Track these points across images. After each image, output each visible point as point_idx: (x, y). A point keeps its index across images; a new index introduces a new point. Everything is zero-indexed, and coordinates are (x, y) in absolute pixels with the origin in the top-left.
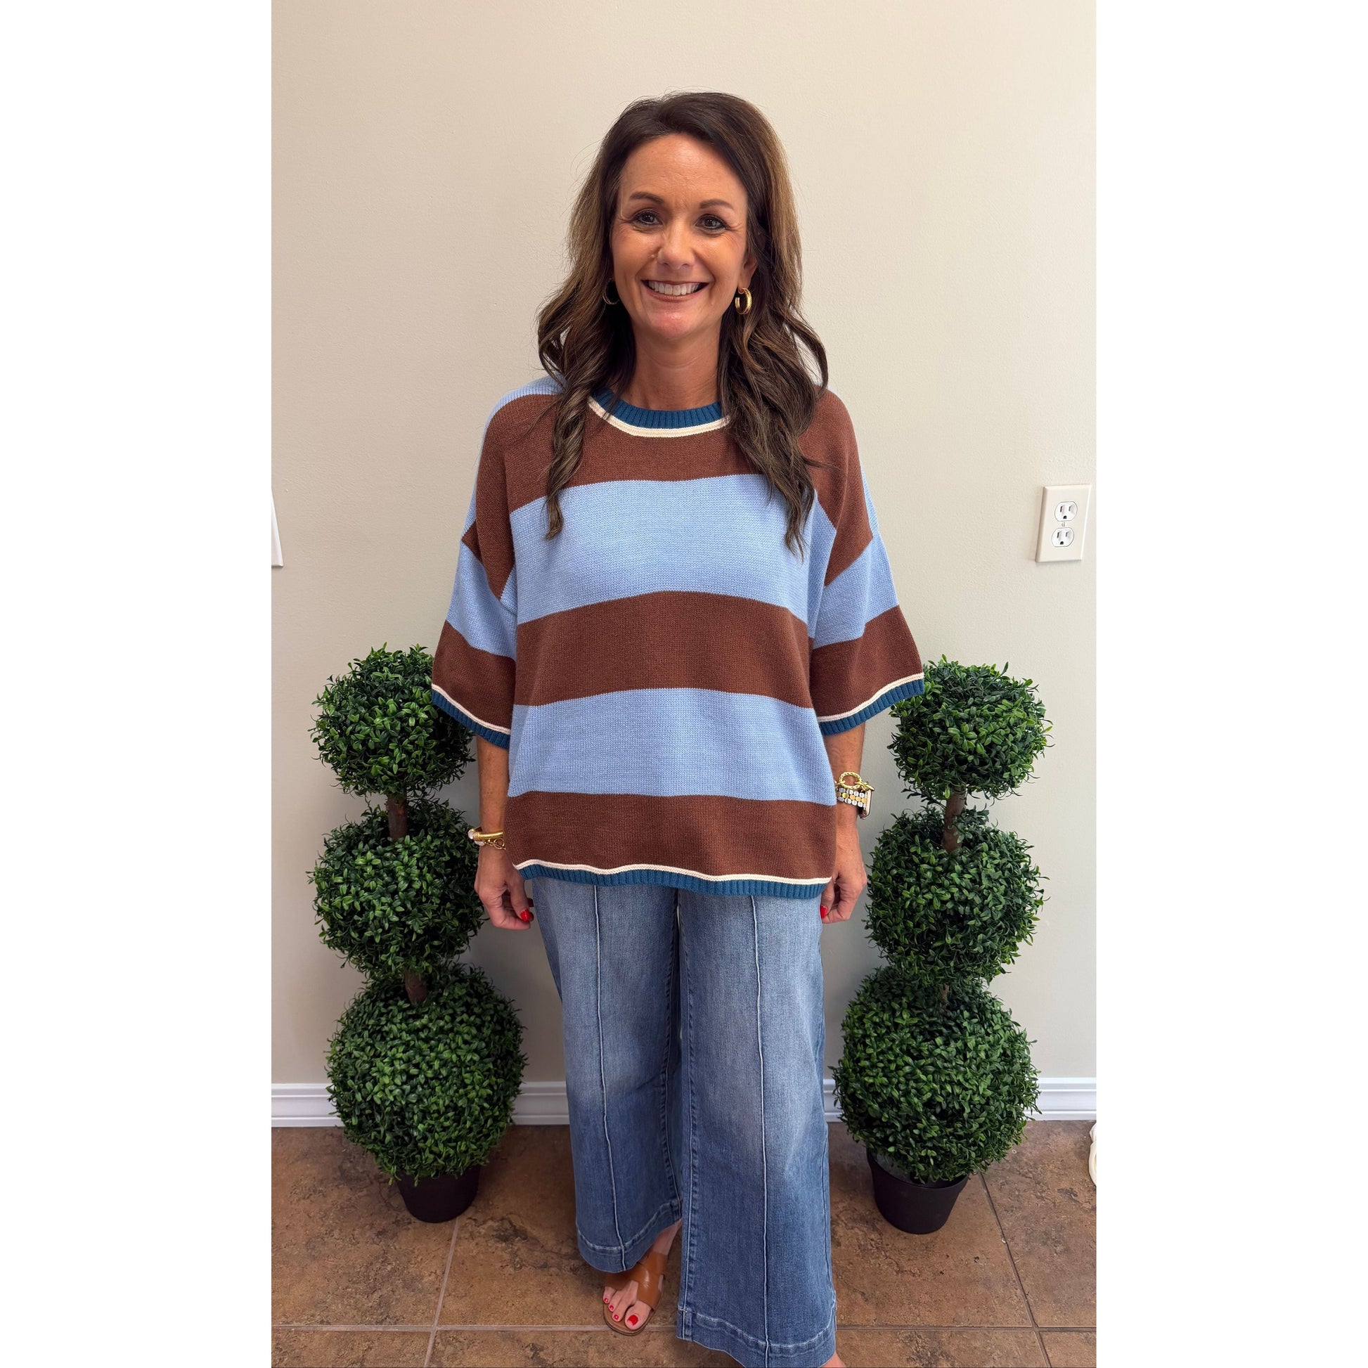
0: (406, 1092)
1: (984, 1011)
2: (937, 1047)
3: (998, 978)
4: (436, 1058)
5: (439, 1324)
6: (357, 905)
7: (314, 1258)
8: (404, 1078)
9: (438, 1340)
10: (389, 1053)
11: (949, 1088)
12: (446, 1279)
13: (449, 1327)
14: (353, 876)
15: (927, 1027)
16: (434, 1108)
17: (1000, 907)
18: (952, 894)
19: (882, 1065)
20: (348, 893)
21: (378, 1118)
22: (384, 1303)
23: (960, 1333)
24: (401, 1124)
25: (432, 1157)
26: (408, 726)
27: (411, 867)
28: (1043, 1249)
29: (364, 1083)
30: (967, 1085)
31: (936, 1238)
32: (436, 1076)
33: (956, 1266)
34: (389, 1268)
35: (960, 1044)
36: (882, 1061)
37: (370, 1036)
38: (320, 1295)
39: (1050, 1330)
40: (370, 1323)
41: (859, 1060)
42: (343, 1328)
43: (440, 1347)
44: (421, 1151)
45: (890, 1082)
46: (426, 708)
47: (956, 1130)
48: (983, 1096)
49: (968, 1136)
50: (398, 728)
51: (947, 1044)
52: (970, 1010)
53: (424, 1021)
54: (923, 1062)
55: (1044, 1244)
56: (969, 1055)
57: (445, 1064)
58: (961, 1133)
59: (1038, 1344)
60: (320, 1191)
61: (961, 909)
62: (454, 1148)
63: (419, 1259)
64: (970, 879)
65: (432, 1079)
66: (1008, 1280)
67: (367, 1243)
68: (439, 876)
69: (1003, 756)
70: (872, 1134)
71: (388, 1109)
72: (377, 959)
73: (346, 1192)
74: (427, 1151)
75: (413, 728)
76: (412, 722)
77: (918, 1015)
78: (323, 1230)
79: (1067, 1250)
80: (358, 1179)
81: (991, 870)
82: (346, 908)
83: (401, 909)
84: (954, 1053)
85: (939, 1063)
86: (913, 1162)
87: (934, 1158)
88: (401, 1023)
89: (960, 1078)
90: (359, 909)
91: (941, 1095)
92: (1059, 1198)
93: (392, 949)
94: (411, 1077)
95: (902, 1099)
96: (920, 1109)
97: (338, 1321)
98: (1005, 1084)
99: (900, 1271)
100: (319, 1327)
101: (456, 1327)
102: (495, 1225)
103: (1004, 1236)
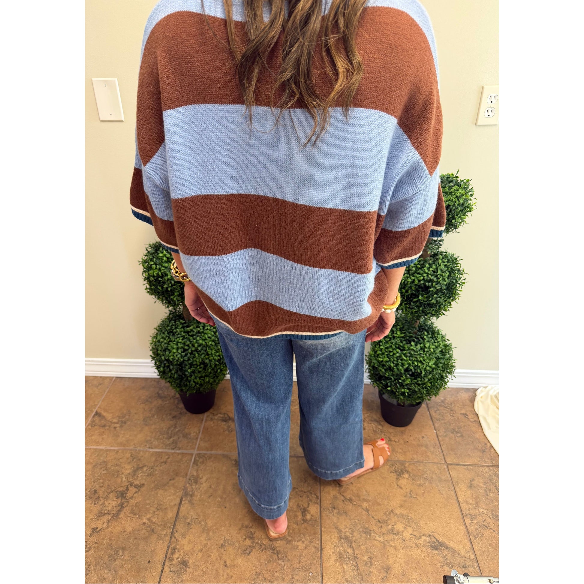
0: (183, 356)
1: (434, 333)
2: (412, 346)
3: (441, 318)
4: (196, 342)
5: (197, 451)
6: (160, 273)
7: (146, 425)
8: (182, 350)
9: (197, 456)
10: (176, 340)
11: (416, 363)
12: (200, 434)
13: (201, 452)
14: (158, 261)
15: (408, 338)
16: (195, 363)
17: (445, 283)
18: (424, 277)
19: (387, 353)
20: (156, 269)
21: (171, 367)
22: (175, 442)
23: (414, 464)
24: (181, 370)
25: (194, 384)
28: (451, 435)
29: (165, 352)
30: (424, 362)
31: (406, 429)
32: (196, 350)
33: (414, 440)
34: (177, 430)
35: (422, 345)
36: (387, 352)
37: (168, 333)
38: (149, 438)
39: (452, 464)
40: (169, 449)
41: (377, 351)
42: (158, 450)
43: (197, 459)
44: (190, 382)
45: (390, 360)
47: (418, 381)
48: (431, 367)
49: (423, 384)
51: (416, 345)
52: (428, 332)
53: (191, 328)
54: (405, 352)
55: (452, 433)
56: (426, 350)
57: (200, 345)
58: (420, 382)
59: (446, 469)
60: (149, 401)
61: (427, 284)
62: (204, 380)
63: (189, 427)
64: (433, 271)
65: (194, 351)
66: (436, 446)
67: (168, 420)
69: (453, 212)
70: (381, 383)
71: (175, 363)
72: (170, 298)
73: (160, 401)
74: (192, 381)
77: (405, 333)
78: (150, 415)
79: (462, 436)
80: (165, 397)
81: (443, 267)
82: (155, 275)
84: (419, 349)
85: (412, 352)
86: (398, 395)
87: (408, 393)
88: (181, 329)
89: (421, 359)
91: (412, 366)
92: (460, 416)
93: (176, 294)
94: (185, 350)
95: (395, 368)
96: (403, 371)
97: (156, 447)
98: (441, 363)
100: (148, 450)
101: (204, 452)
102: (222, 416)
103: (435, 430)
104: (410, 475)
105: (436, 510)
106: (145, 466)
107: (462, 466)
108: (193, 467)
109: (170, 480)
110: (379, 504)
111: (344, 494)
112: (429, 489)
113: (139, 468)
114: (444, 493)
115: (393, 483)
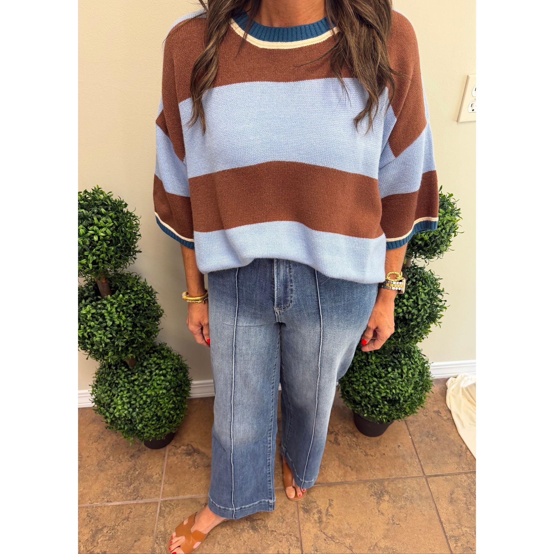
0: (131, 412)
2: (389, 373)
5: (162, 498)
6: (86, 335)
7: (102, 471)
8: (129, 406)
9: (162, 505)
10: (120, 394)
11: (394, 391)
12: (164, 476)
13: (167, 499)
15: (384, 363)
16: (146, 417)
17: (427, 314)
18: (403, 309)
22: (136, 490)
23: (393, 481)
27: (112, 313)
28: (427, 439)
30: (403, 389)
31: (381, 438)
33: (390, 450)
34: (137, 473)
36: (362, 379)
37: (109, 386)
38: (106, 489)
39: (430, 476)
40: (130, 500)
42: (117, 503)
43: (163, 508)
45: (366, 388)
47: (396, 407)
48: (410, 393)
49: (401, 409)
50: (88, 243)
51: (393, 370)
53: (136, 376)
54: (382, 380)
55: (428, 437)
56: (404, 376)
57: (148, 396)
58: (398, 408)
59: (425, 483)
60: (102, 438)
62: (159, 431)
63: (151, 467)
64: (413, 302)
65: (143, 404)
66: (412, 455)
67: (126, 461)
69: (438, 241)
71: (123, 419)
73: (114, 437)
74: (146, 433)
75: (97, 242)
76: (96, 238)
78: (105, 457)
79: (437, 439)
81: (423, 296)
83: (111, 336)
84: (397, 375)
85: (390, 381)
89: (400, 386)
90: (87, 337)
91: (390, 394)
92: (434, 415)
93: (110, 353)
94: (132, 405)
95: (371, 396)
96: (380, 400)
97: (115, 500)
98: (419, 386)
99: (367, 455)
100: (107, 504)
101: (170, 498)
102: (185, 448)
103: (410, 435)
104: (390, 496)
105: (420, 536)
106: (105, 527)
107: (440, 477)
108: (159, 520)
109: (135, 541)
110: (362, 538)
111: (325, 531)
112: (411, 511)
113: (98, 531)
114: (426, 513)
115: (374, 508)
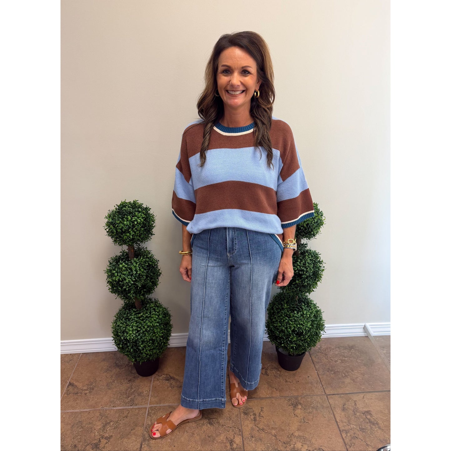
0: (137, 336)
1: (308, 303)
2: (295, 314)
3: (312, 293)
4: (146, 325)
5: (149, 405)
6: (120, 279)
7: (109, 389)
8: (136, 331)
9: (149, 409)
10: (131, 324)
11: (299, 326)
12: (151, 392)
13: (152, 406)
14: (119, 270)
15: (292, 308)
16: (146, 340)
17: (312, 271)
18: (298, 268)
19: (279, 320)
20: (117, 276)
21: (128, 344)
22: (132, 400)
23: (304, 397)
24: (136, 346)
25: (145, 355)
26: (135, 224)
29: (124, 334)
30: (304, 325)
31: (296, 372)
32: (146, 331)
33: (303, 379)
34: (133, 390)
35: (301, 313)
36: (279, 319)
37: (125, 320)
38: (112, 399)
39: (330, 395)
40: (128, 406)
41: (272, 319)
42: (120, 408)
43: (150, 411)
44: (142, 353)
45: (282, 325)
46: (140, 219)
47: (301, 338)
48: (309, 328)
49: (305, 340)
51: (298, 313)
52: (304, 303)
53: (142, 314)
54: (291, 319)
55: (328, 371)
56: (304, 316)
57: (148, 327)
58: (303, 339)
59: (326, 399)
60: (110, 370)
61: (300, 272)
62: (152, 352)
63: (142, 387)
64: (303, 264)
65: (145, 331)
66: (318, 382)
67: (125, 383)
68: (145, 270)
69: (311, 227)
70: (277, 341)
71: (132, 341)
72: (127, 295)
73: (118, 369)
74: (144, 353)
75: (136, 224)
76: (136, 223)
77: (289, 305)
78: (112, 381)
79: (335, 373)
80: (121, 366)
81: (309, 261)
82: (117, 280)
83: (134, 280)
84: (300, 316)
85: (296, 318)
86: (289, 349)
87: (295, 347)
88: (134, 315)
89: (302, 322)
91: (297, 328)
93: (132, 292)
94: (138, 331)
95: (285, 330)
96: (291, 332)
97: (118, 406)
98: (315, 324)
99: (286, 381)
100: (113, 408)
101: (155, 405)
102: (165, 376)
103: (316, 370)
104: (302, 406)
105: (322, 429)
106: (112, 421)
107: (336, 395)
108: (147, 418)
109: (132, 430)
110: (283, 430)
111: (258, 426)
112: (316, 415)
113: (107, 424)
114: (326, 416)
115: (291, 413)
